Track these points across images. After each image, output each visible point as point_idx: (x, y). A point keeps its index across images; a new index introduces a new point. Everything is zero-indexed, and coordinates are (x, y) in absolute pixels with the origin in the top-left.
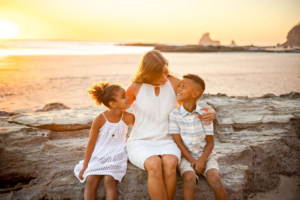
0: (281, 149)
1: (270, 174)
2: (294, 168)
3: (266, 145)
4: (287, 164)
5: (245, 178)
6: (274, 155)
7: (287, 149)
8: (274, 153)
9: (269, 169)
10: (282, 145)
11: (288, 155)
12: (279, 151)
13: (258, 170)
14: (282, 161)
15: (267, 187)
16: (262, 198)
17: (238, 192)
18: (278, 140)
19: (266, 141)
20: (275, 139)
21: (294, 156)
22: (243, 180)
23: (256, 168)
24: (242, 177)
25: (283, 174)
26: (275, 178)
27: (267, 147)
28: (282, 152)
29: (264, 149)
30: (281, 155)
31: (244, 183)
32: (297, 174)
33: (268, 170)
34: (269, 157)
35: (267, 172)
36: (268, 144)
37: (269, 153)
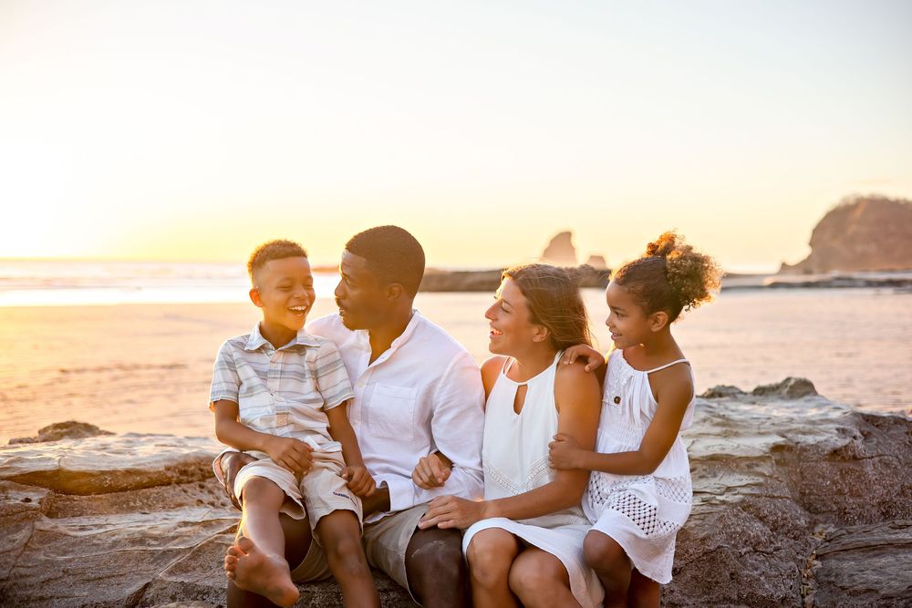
0: (743, 531)
1: (709, 602)
2: (782, 588)
3: (697, 517)
4: (761, 575)
6: (719, 547)
7: (761, 531)
8: (720, 540)
9: (709, 588)
10: (744, 519)
11: (764, 550)
12: (735, 538)
13: (672, 591)
14: (744, 565)
18: (734, 505)
19: (697, 508)
20: (723, 502)
21: (782, 553)
27: (698, 522)
28: (747, 541)
29: (693, 528)
30: (743, 547)
32: (793, 604)
33: (705, 593)
34: (705, 554)
35: (699, 597)
36: (702, 516)
37: (703, 540)
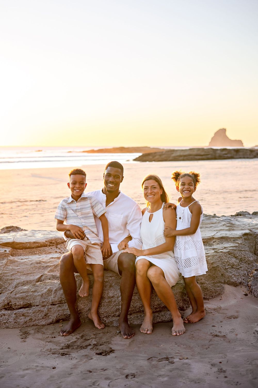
0: (228, 261)
1: (214, 283)
2: (240, 279)
3: (211, 256)
4: (232, 275)
6: (218, 266)
7: (235, 261)
8: (219, 264)
9: (214, 278)
10: (229, 257)
11: (236, 267)
12: (225, 263)
13: (202, 279)
14: (227, 272)
15: (211, 295)
18: (225, 253)
19: (212, 254)
20: (222, 252)
21: (242, 269)
23: (200, 278)
25: (228, 284)
26: (218, 287)
27: (211, 258)
28: (229, 264)
29: (209, 260)
30: (228, 266)
32: (244, 284)
33: (213, 280)
34: (213, 268)
35: (211, 281)
36: (213, 256)
37: (212, 263)
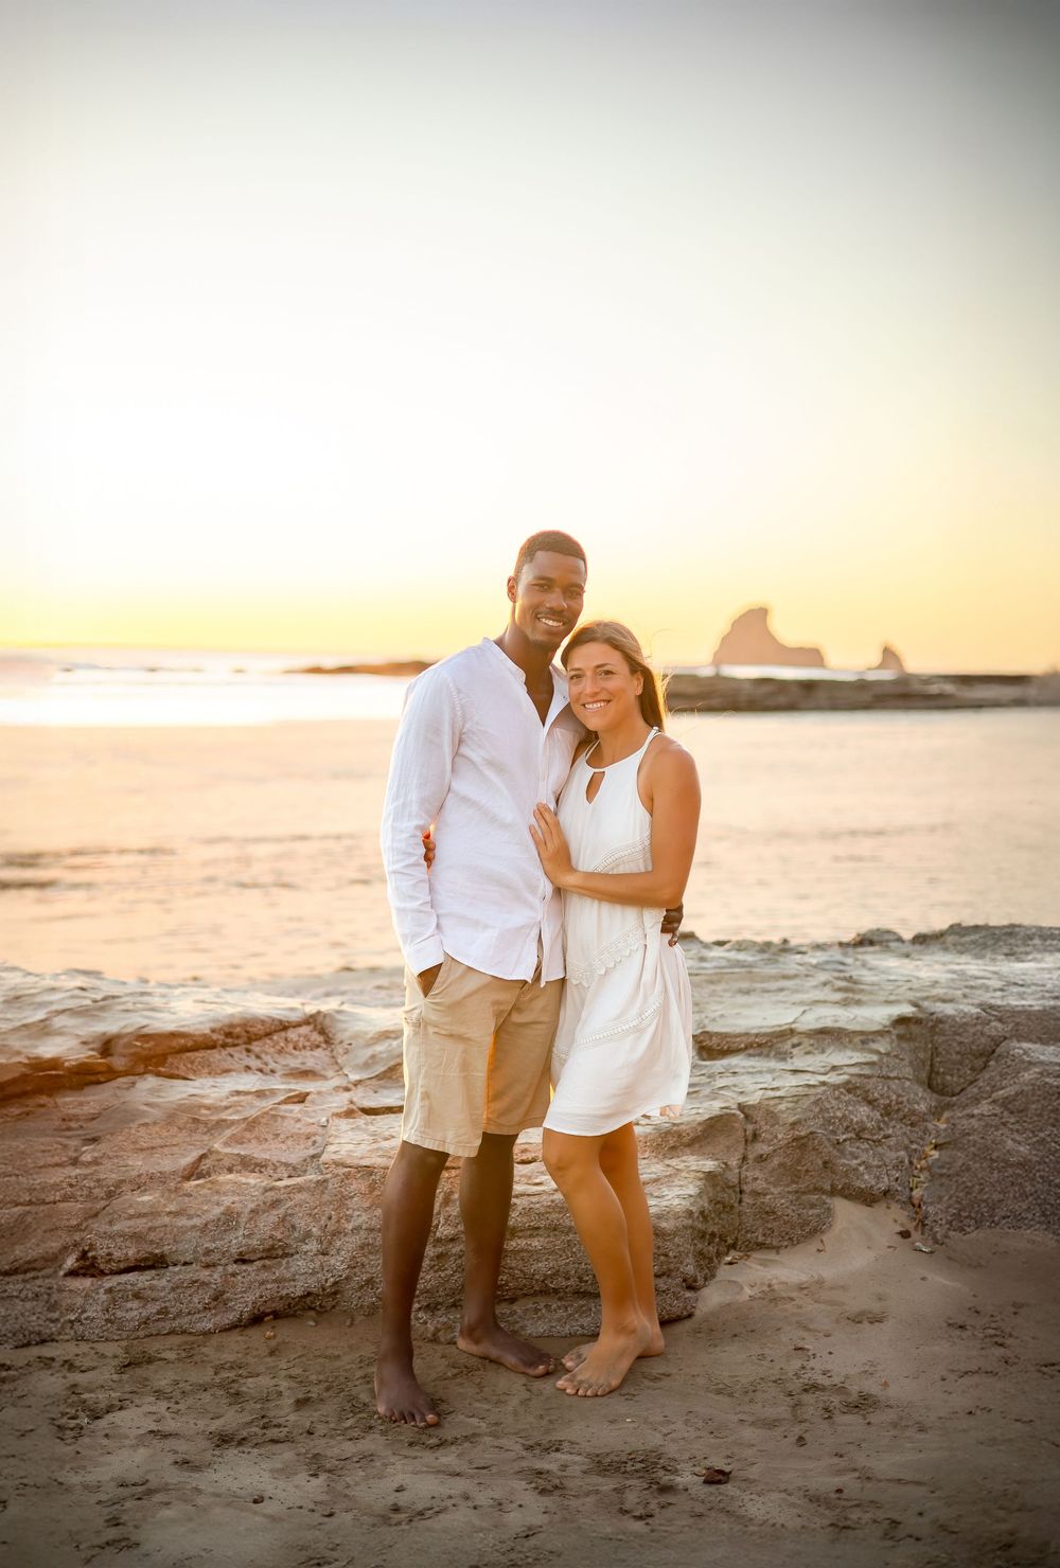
0: (844, 1116)
1: (797, 1192)
2: (886, 1179)
3: (790, 1099)
4: (860, 1165)
5: (700, 1195)
6: (811, 1133)
7: (868, 1117)
8: (814, 1125)
9: (796, 1177)
10: (848, 1103)
11: (870, 1137)
12: (834, 1123)
13: (756, 1179)
14: (842, 1153)
15: (787, 1234)
16: (765, 1266)
17: (675, 1234)
18: (836, 1087)
19: (792, 1089)
20: (823, 1084)
21: (892, 1141)
22: (692, 1200)
23: (752, 1174)
24: (692, 1193)
25: (846, 1197)
26: (813, 1206)
27: (790, 1105)
28: (848, 1127)
29: (782, 1112)
30: (843, 1133)
31: (694, 1209)
32: (898, 1197)
33: (793, 1182)
34: (795, 1139)
35: (788, 1186)
36: (795, 1099)
37: (793, 1124)
